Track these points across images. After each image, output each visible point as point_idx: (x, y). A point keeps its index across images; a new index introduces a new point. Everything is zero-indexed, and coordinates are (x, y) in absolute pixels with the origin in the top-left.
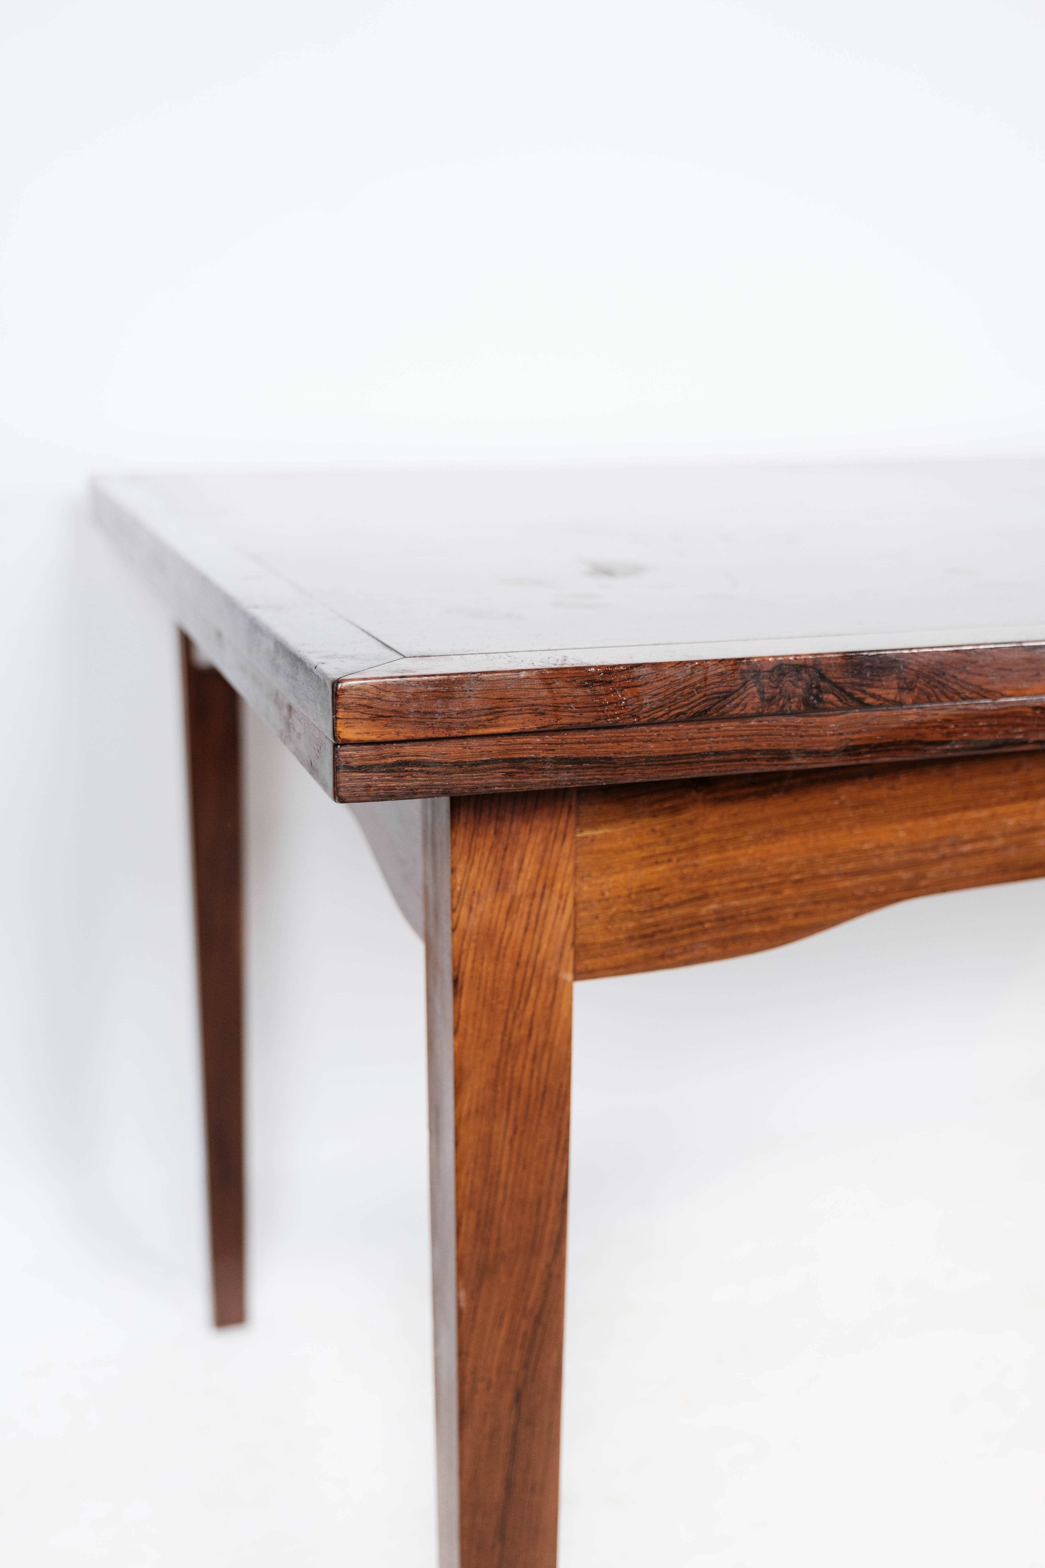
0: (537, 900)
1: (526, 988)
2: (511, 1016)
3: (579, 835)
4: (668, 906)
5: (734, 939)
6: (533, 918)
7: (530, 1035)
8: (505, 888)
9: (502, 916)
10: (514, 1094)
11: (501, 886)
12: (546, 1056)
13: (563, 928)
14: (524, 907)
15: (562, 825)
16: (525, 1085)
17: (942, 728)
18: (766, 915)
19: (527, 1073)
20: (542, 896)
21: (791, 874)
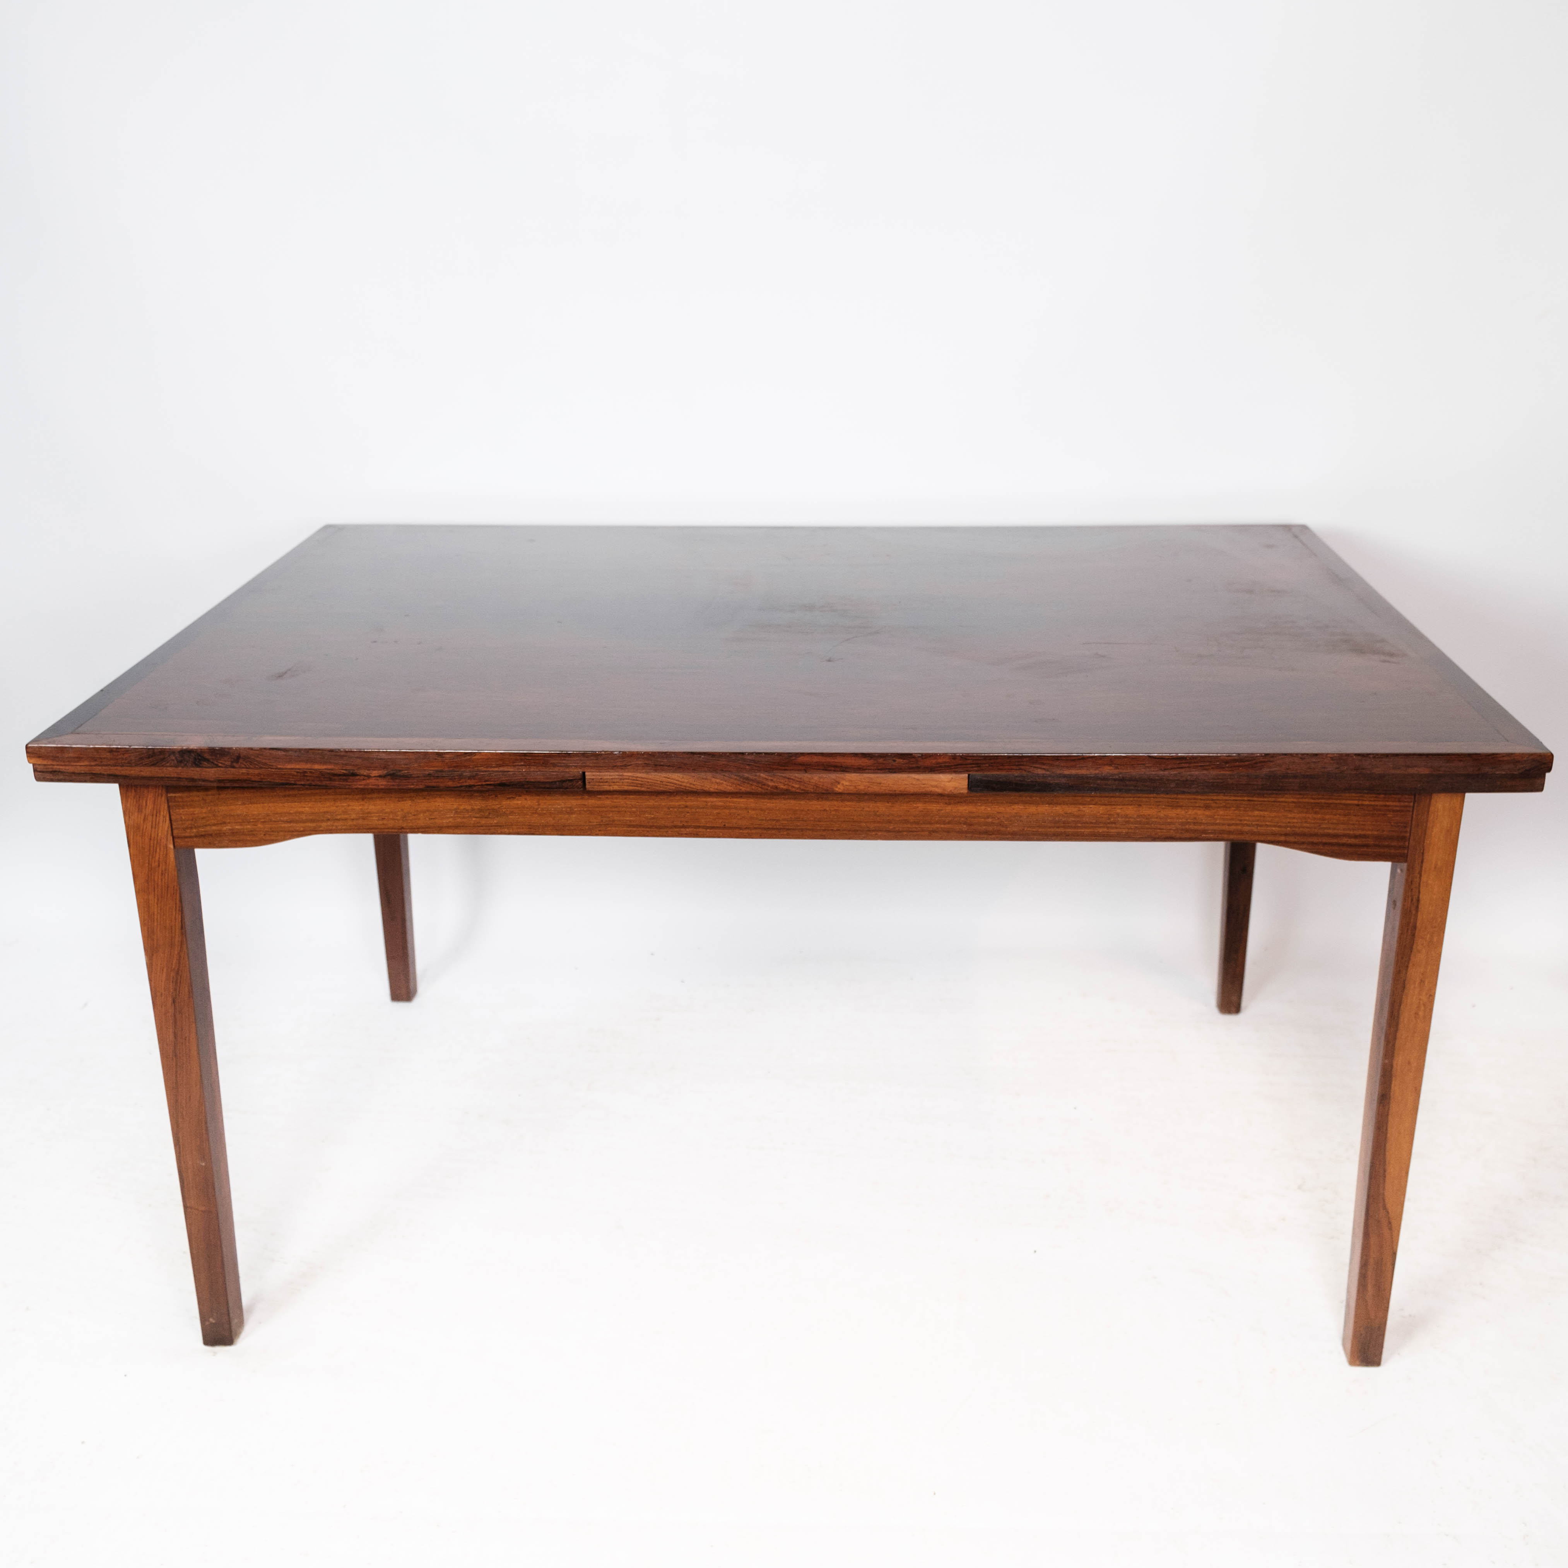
0: (154, 817)
1: (155, 848)
2: (151, 857)
3: (169, 795)
4: (209, 825)
5: (239, 841)
6: (154, 823)
7: (159, 866)
8: (142, 812)
9: (142, 822)
10: (156, 886)
11: (140, 810)
12: (166, 875)
13: (166, 829)
14: (150, 818)
15: (160, 791)
16: (160, 883)
17: (258, 776)
18: (252, 833)
19: (160, 880)
20: (156, 816)
21: (260, 819)
